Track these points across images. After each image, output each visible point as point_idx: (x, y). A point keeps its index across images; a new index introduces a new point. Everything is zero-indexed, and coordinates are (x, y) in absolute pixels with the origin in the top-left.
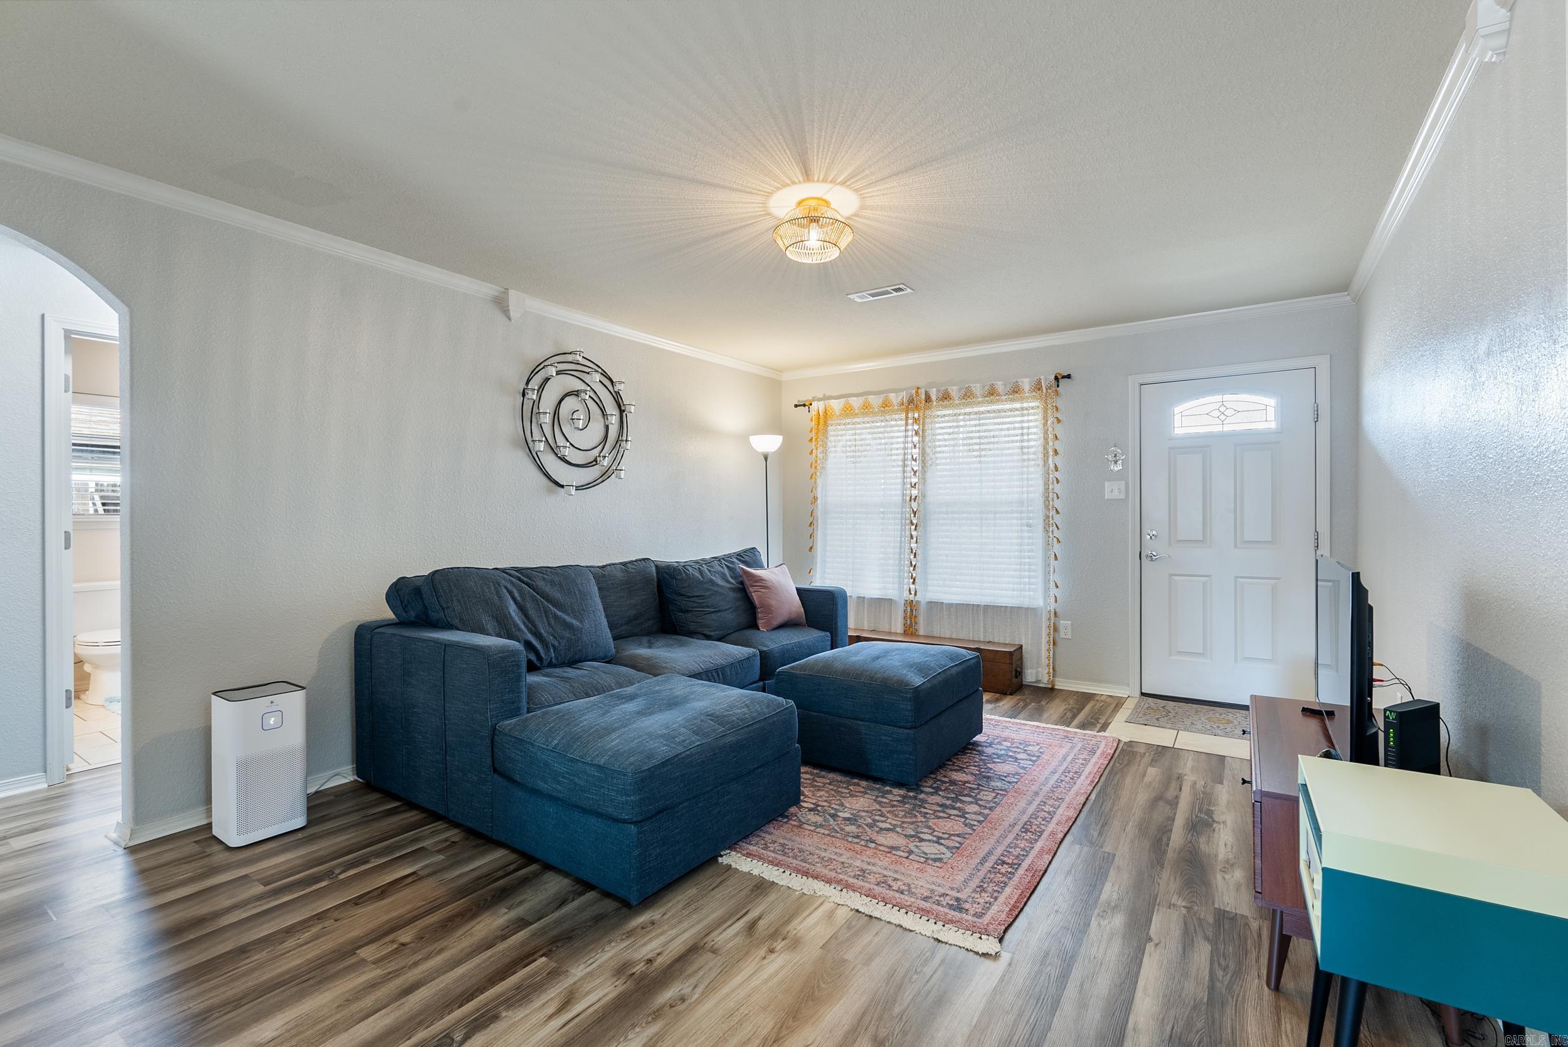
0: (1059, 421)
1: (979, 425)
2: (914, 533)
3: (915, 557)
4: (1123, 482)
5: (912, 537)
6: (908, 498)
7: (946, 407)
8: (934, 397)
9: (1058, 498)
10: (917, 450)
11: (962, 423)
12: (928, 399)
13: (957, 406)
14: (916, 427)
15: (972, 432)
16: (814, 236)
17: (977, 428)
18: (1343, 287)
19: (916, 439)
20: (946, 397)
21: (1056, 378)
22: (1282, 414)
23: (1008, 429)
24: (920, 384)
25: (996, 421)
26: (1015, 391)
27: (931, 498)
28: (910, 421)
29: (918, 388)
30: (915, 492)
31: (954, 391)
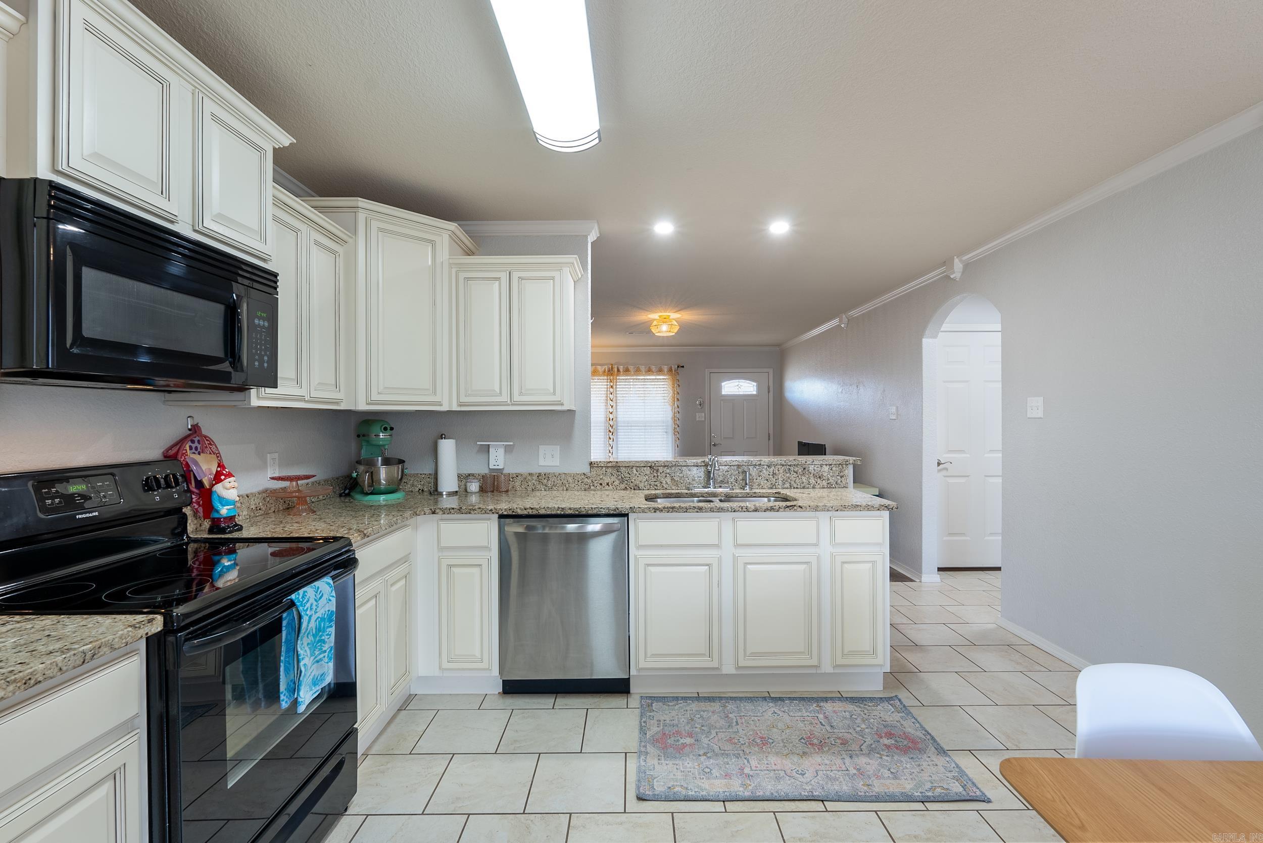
0: (679, 386)
1: (644, 385)
2: (611, 437)
3: (612, 448)
4: (703, 414)
5: (610, 439)
6: (608, 419)
7: (627, 375)
8: (621, 370)
9: (679, 420)
10: (612, 395)
11: (632, 383)
12: (618, 370)
13: (633, 375)
14: (612, 384)
15: (640, 388)
16: (664, 328)
17: (643, 386)
18: (779, 345)
19: (611, 390)
20: (627, 371)
21: (678, 367)
22: (759, 388)
23: (657, 388)
24: (613, 362)
25: (651, 383)
26: (660, 371)
27: (619, 419)
28: (609, 381)
29: (612, 365)
30: (611, 416)
31: (631, 368)
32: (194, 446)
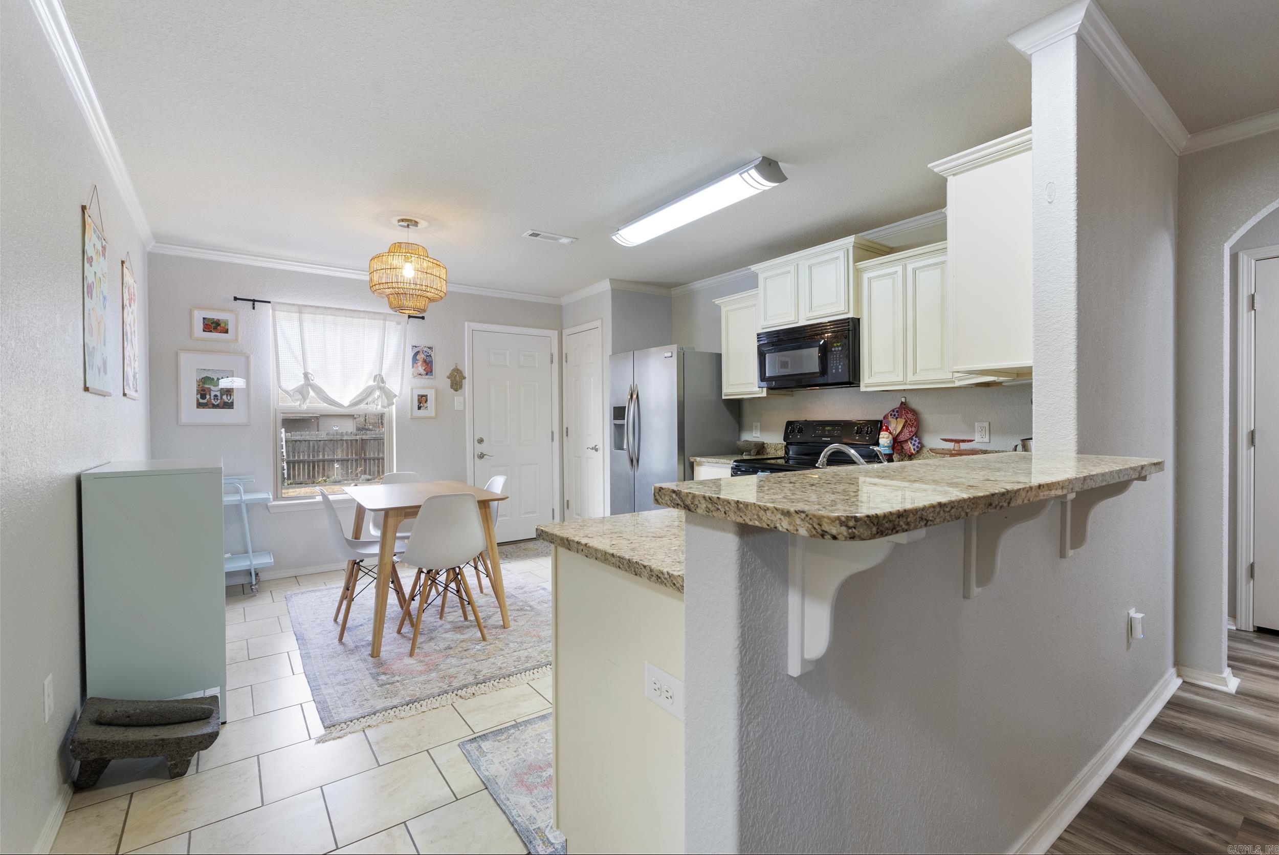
32: (893, 414)
